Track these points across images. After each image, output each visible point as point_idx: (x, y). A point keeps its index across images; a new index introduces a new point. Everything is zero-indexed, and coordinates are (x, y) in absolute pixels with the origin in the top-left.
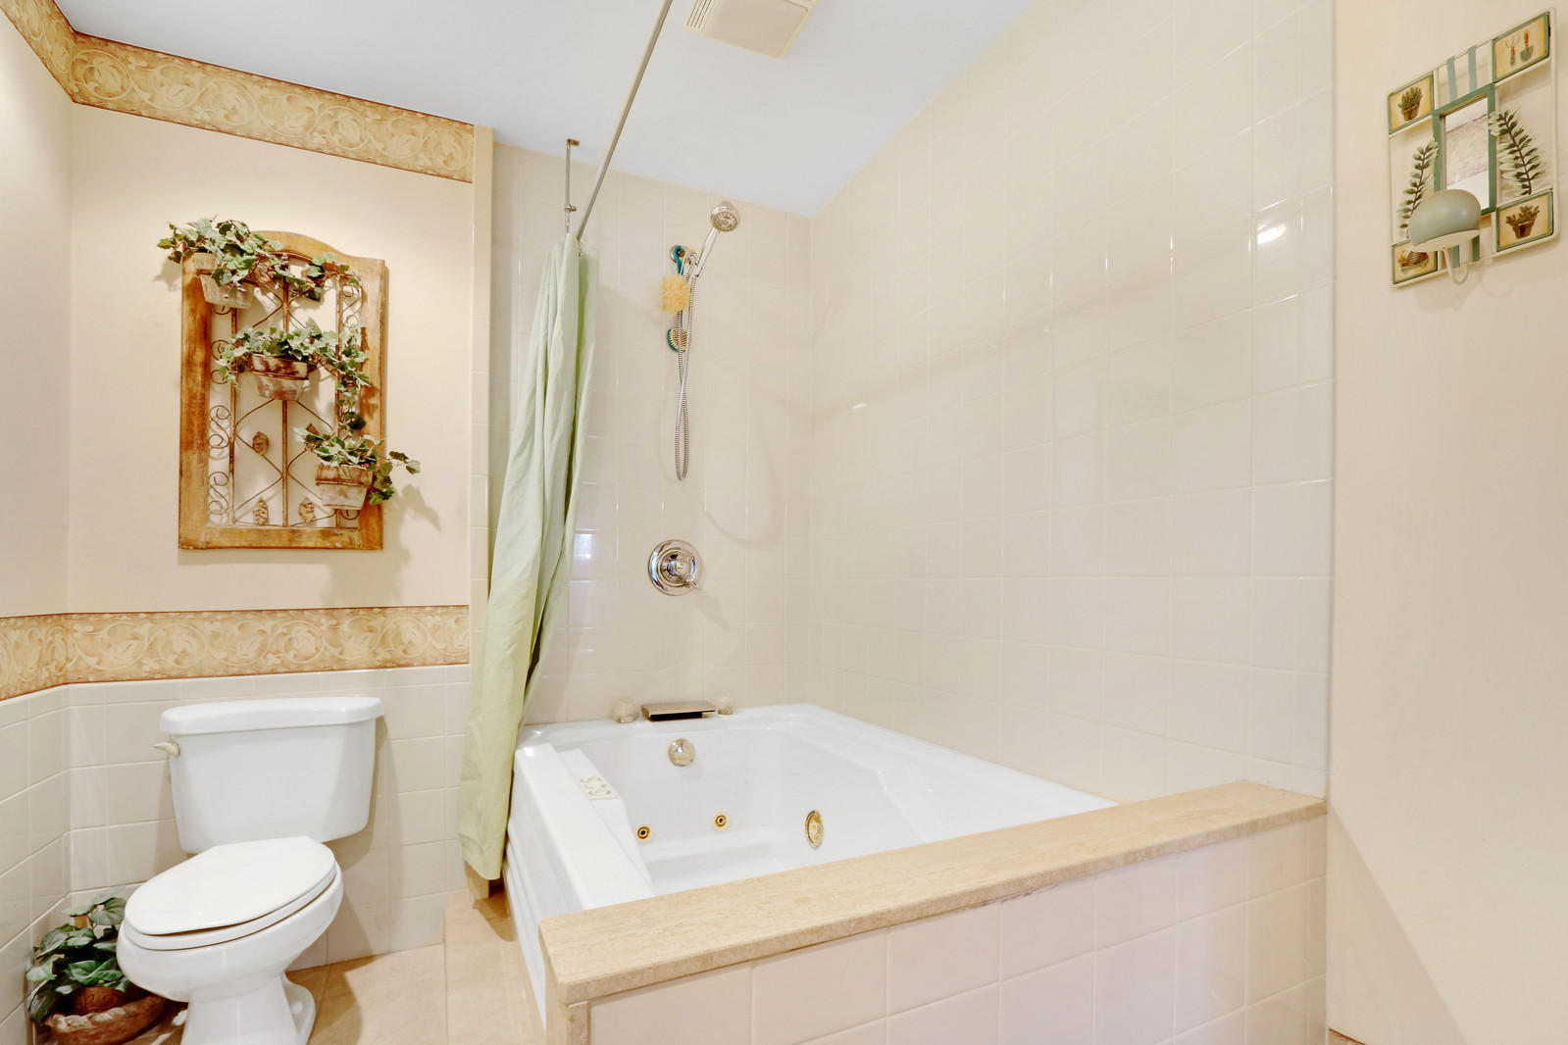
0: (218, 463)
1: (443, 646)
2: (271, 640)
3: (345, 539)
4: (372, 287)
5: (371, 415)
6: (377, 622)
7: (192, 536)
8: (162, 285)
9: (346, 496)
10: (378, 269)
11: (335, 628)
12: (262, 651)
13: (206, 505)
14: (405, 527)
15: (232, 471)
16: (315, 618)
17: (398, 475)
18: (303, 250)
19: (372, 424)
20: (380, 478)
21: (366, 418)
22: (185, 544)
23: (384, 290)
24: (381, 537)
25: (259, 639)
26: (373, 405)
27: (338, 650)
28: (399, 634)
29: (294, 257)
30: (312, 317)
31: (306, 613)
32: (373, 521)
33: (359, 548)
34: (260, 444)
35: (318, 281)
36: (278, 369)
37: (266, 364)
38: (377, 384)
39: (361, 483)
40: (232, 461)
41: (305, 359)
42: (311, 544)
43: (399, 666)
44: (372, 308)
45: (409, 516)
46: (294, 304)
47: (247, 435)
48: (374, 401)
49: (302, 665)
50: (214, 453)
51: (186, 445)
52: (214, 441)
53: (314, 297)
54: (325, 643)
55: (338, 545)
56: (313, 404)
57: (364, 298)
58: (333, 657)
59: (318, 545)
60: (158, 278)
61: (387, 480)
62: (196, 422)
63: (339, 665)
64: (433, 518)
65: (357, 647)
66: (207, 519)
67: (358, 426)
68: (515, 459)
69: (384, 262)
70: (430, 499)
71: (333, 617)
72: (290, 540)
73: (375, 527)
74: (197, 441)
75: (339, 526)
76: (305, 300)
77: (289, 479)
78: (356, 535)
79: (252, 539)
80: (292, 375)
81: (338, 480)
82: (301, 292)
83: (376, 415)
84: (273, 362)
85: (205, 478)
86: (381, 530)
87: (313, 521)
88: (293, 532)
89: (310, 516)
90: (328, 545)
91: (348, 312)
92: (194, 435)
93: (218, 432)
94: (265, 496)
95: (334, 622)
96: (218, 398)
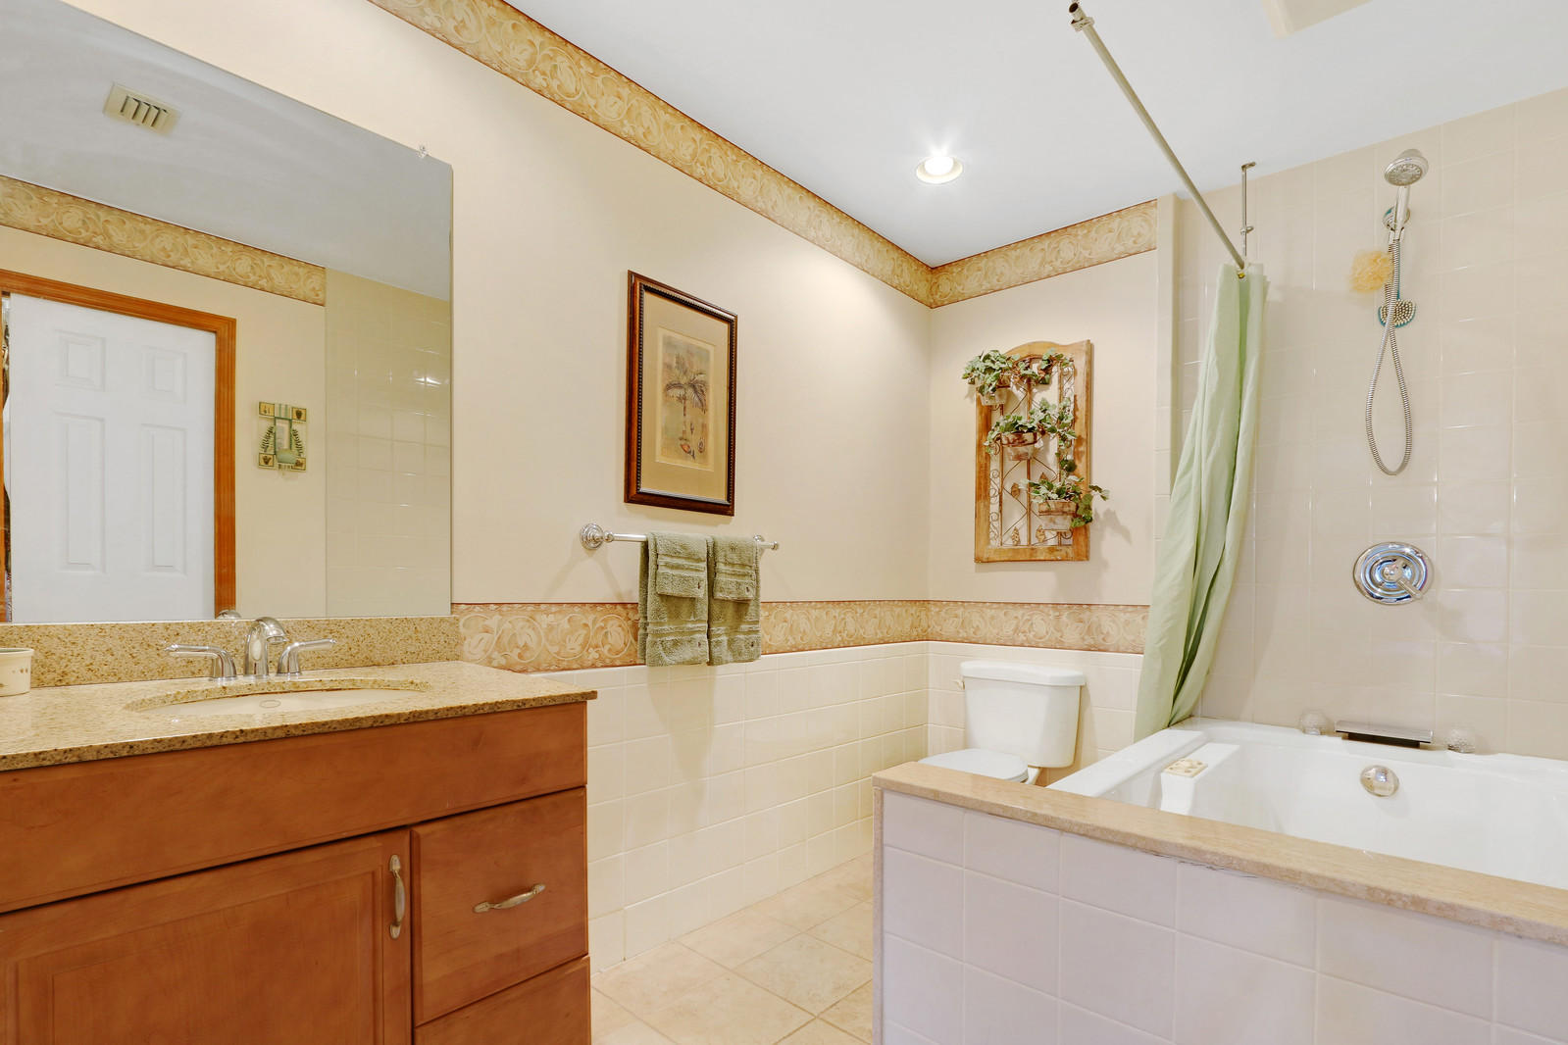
0: (994, 508)
1: (1133, 638)
2: (1021, 624)
3: (1063, 553)
4: (1080, 364)
5: (1079, 459)
6: (1086, 615)
7: (980, 555)
8: (968, 400)
9: (1054, 523)
10: (1084, 348)
11: (1058, 617)
12: (1016, 630)
13: (988, 535)
14: (1105, 542)
15: (1001, 511)
16: (1046, 610)
17: (1097, 503)
18: (1037, 352)
19: (1081, 467)
20: (1081, 506)
21: (1077, 462)
22: (978, 560)
23: (1090, 363)
24: (1087, 551)
25: (1015, 622)
26: (1081, 452)
27: (1059, 634)
28: (1100, 625)
29: (1032, 359)
30: (1044, 397)
31: (1041, 606)
32: (1081, 539)
33: (1072, 560)
34: (1015, 492)
35: (1047, 370)
36: (1014, 441)
37: (1008, 440)
38: (1084, 436)
39: (1064, 513)
40: (1000, 505)
41: (1030, 430)
42: (1042, 558)
43: (1100, 650)
44: (1081, 379)
45: (1108, 532)
46: (1035, 390)
47: (1008, 487)
48: (1082, 449)
49: (1038, 643)
50: (993, 500)
51: (978, 497)
52: (992, 492)
53: (1045, 382)
54: (1052, 629)
55: (1059, 558)
56: (1045, 459)
57: (1075, 373)
58: (1056, 638)
59: (1047, 558)
60: (966, 397)
61: (1088, 508)
62: (983, 482)
63: (1059, 645)
64: (1126, 534)
65: (1072, 635)
66: (989, 543)
67: (1071, 468)
68: (1181, 477)
69: (1089, 341)
70: (1122, 518)
71: (1058, 610)
72: (1031, 555)
73: (1083, 544)
74: (983, 494)
75: (1060, 544)
76: (1041, 386)
77: (1032, 514)
78: (1070, 550)
79: (1010, 555)
80: (1023, 443)
81: (1048, 512)
82: (1037, 382)
83: (1084, 459)
84: (1011, 437)
85: (988, 515)
86: (1087, 546)
87: (1045, 541)
88: (1033, 549)
89: (1043, 537)
90: (1053, 558)
91: (1067, 386)
92: (982, 492)
93: (995, 486)
94: (1018, 526)
95: (1057, 614)
96: (994, 465)
